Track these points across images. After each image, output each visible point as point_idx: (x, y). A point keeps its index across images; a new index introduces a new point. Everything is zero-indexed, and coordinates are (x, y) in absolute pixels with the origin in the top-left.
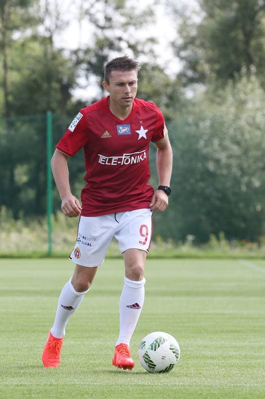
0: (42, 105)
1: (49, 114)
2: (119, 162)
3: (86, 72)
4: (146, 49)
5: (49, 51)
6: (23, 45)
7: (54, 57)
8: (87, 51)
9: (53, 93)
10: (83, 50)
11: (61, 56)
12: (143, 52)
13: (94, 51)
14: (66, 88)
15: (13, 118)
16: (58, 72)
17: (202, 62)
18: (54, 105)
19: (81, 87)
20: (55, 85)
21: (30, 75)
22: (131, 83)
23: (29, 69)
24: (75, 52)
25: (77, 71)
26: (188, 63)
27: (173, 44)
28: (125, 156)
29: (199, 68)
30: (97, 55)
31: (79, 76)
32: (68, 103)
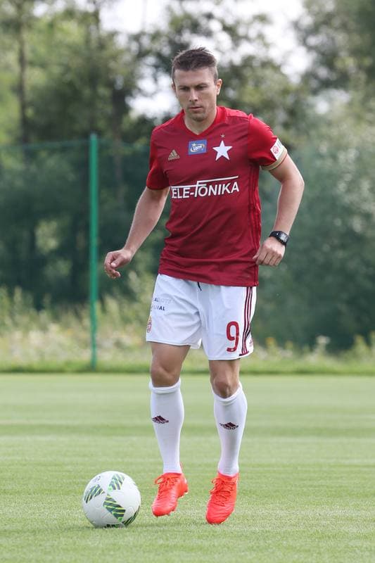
0: (82, 123)
1: (94, 138)
2: (192, 194)
3: (155, 70)
4: (253, 33)
5: (94, 35)
6: (51, 26)
7: (102, 45)
8: (156, 36)
9: (100, 105)
10: (150, 35)
11: (114, 44)
12: (246, 38)
13: (167, 36)
14: (121, 97)
15: (34, 144)
16: (109, 70)
17: (343, 54)
18: (101, 124)
19: (146, 95)
20: (103, 91)
21: (63, 74)
22: (199, 87)
23: (61, 64)
24: (136, 38)
25: (140, 68)
26: (320, 57)
27: (296, 25)
28: (200, 183)
29: (339, 64)
30: (171, 43)
31: (141, 77)
32: (125, 120)
